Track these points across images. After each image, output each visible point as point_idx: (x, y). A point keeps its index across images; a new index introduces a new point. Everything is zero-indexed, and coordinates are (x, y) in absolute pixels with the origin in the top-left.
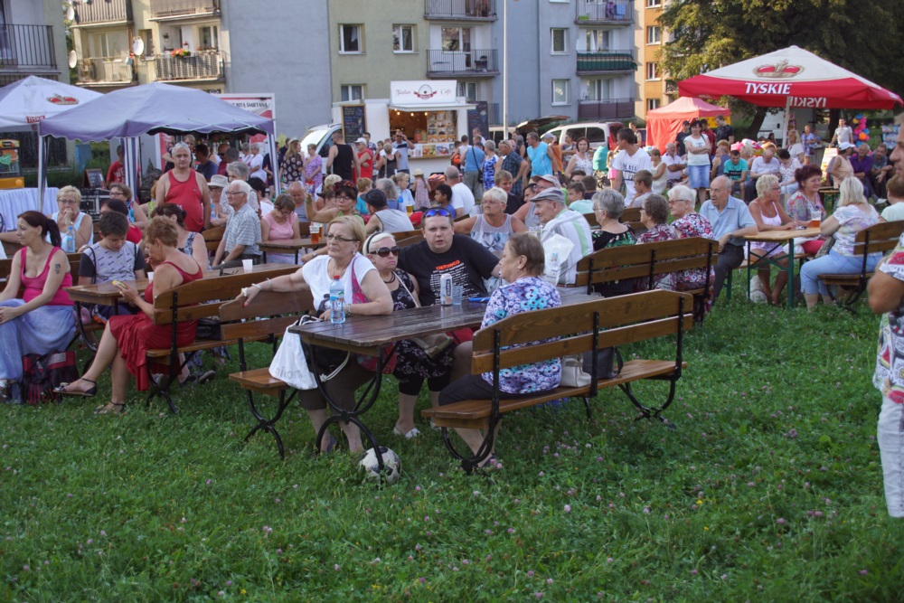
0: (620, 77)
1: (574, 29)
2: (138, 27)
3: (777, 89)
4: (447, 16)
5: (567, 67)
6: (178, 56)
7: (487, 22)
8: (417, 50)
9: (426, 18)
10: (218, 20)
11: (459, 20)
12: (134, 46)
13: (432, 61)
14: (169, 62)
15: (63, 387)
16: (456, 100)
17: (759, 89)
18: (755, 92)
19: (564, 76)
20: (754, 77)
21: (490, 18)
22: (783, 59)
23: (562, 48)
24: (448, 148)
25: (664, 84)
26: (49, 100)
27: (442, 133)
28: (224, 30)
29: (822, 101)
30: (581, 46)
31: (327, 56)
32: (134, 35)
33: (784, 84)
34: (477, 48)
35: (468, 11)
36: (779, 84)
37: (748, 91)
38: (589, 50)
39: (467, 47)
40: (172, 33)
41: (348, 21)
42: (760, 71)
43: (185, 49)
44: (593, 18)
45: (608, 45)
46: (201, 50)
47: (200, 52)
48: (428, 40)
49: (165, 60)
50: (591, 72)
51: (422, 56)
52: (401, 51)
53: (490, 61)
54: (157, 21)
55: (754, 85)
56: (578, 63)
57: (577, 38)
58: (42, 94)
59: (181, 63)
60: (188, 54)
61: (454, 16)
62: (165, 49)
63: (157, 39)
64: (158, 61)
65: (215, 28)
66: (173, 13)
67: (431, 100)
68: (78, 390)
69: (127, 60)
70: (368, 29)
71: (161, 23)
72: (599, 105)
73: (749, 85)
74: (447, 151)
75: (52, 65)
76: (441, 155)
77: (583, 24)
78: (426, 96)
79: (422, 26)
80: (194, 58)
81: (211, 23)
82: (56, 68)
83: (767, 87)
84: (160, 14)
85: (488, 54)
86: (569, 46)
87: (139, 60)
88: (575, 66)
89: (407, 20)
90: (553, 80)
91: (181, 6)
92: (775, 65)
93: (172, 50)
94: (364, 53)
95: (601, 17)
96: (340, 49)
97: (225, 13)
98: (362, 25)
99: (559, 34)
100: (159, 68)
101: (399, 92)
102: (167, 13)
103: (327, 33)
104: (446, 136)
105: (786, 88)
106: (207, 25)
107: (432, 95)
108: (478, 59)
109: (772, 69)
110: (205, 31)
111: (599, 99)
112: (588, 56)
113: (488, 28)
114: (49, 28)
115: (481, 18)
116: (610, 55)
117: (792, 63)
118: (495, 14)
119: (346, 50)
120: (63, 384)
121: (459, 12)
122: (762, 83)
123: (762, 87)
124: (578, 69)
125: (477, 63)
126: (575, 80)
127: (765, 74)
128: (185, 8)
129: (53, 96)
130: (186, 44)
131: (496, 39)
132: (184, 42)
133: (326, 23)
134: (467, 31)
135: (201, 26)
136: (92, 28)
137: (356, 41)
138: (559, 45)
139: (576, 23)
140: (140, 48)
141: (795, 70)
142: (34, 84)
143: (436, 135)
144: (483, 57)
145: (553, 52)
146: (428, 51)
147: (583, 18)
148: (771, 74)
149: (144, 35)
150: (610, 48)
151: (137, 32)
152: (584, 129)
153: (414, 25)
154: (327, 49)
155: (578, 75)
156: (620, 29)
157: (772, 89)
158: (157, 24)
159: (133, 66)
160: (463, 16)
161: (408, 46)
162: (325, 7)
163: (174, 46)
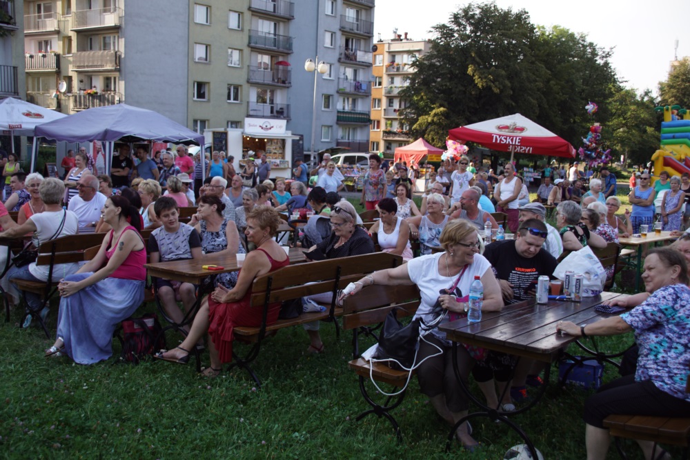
0: (361, 127)
1: (336, 96)
2: (63, 74)
3: (512, 140)
4: (261, 82)
5: (331, 119)
6: (89, 94)
7: (285, 87)
8: (241, 101)
9: (248, 82)
10: (118, 73)
11: (268, 85)
12: (60, 86)
13: (250, 109)
14: (82, 98)
15: (162, 353)
16: (285, 133)
17: (501, 140)
18: (498, 142)
19: (329, 124)
20: (497, 131)
21: (287, 85)
22: (513, 121)
23: (328, 107)
24: (279, 163)
25: (382, 133)
26: (24, 114)
27: (275, 153)
28: (122, 80)
29: (529, 150)
30: (339, 106)
31: (186, 101)
32: (60, 80)
33: (516, 137)
34: (278, 102)
35: (273, 80)
36: (513, 137)
37: (494, 141)
38: (344, 109)
39: (272, 101)
40: (85, 80)
41: (200, 80)
42: (500, 128)
43: (94, 90)
44: (348, 90)
45: (355, 107)
46: (104, 91)
47: (104, 93)
48: (248, 96)
49: (80, 97)
50: (345, 123)
51: (245, 105)
52: (232, 101)
53: (285, 111)
54: (76, 71)
55: (498, 137)
56: (338, 117)
57: (338, 101)
58: (19, 110)
59: (91, 98)
60: (96, 93)
61: (265, 82)
62: (80, 89)
63: (75, 83)
64: (76, 97)
65: (115, 78)
66: (88, 66)
67: (270, 131)
68: (174, 357)
69: (54, 95)
70: (212, 86)
71: (79, 72)
72: (349, 143)
73: (495, 136)
74: (278, 165)
75: (15, 93)
76: (274, 167)
77: (341, 93)
78: (267, 129)
79: (246, 86)
80: (100, 96)
81: (112, 75)
82: (18, 95)
83: (506, 139)
84: (79, 67)
85: (285, 107)
86: (333, 106)
87: (62, 95)
88: (336, 118)
89: (237, 82)
90: (322, 126)
91: (93, 62)
92: (509, 125)
93: (85, 90)
94: (209, 101)
95: (352, 90)
96: (194, 96)
97: (123, 69)
98: (209, 83)
99: (328, 98)
100: (75, 101)
101: (250, 125)
102: (84, 67)
103: (186, 87)
104: (277, 155)
105: (517, 140)
106: (110, 76)
107: (270, 128)
108: (278, 109)
109: (507, 127)
110: (108, 80)
111: (349, 139)
112: (344, 112)
113: (285, 91)
114: (15, 68)
115: (282, 85)
116: (357, 113)
117: (519, 125)
118: (290, 83)
119: (198, 97)
120: (162, 350)
121: (268, 80)
122: (503, 136)
123: (503, 139)
124: (338, 120)
125: (278, 112)
126: (335, 126)
127: (503, 130)
128: (96, 64)
129: (26, 112)
130: (95, 87)
131: (290, 98)
132: (93, 85)
133: (186, 80)
134: (272, 92)
135: (105, 76)
136: (32, 73)
137: (204, 93)
138: (327, 106)
139: (338, 92)
140: (64, 87)
141: (522, 129)
142: (13, 103)
143: (272, 154)
144: (281, 109)
145: (323, 109)
146: (248, 102)
147: (341, 89)
148: (507, 130)
149: (67, 79)
150: (356, 109)
151: (62, 78)
152: (355, 157)
153: (241, 86)
154: (186, 96)
155: (337, 124)
156: (362, 98)
157: (509, 140)
158: (76, 73)
159: (58, 99)
160: (271, 83)
161: (236, 99)
162: (186, 70)
163: (86, 88)
